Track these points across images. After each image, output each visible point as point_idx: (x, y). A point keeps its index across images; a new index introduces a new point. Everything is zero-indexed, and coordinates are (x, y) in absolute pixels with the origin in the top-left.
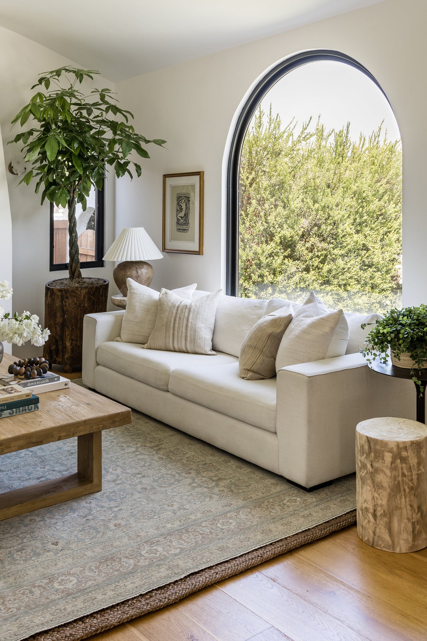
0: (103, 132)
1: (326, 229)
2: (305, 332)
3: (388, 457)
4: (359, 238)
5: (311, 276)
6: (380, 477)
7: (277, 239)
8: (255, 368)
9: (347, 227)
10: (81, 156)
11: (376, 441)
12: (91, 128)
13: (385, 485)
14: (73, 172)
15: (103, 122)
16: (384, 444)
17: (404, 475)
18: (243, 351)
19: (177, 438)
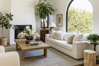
0: (48, 9)
1: (82, 24)
2: (77, 37)
3: (89, 55)
4: (87, 26)
5: (79, 31)
6: (87, 58)
7: (74, 25)
8: (69, 42)
9: (85, 24)
10: (45, 12)
11: (87, 53)
12: (46, 8)
13: (88, 59)
14: (44, 14)
15: (48, 7)
16: (88, 53)
17: (91, 58)
18: (68, 40)
19: (58, 52)
